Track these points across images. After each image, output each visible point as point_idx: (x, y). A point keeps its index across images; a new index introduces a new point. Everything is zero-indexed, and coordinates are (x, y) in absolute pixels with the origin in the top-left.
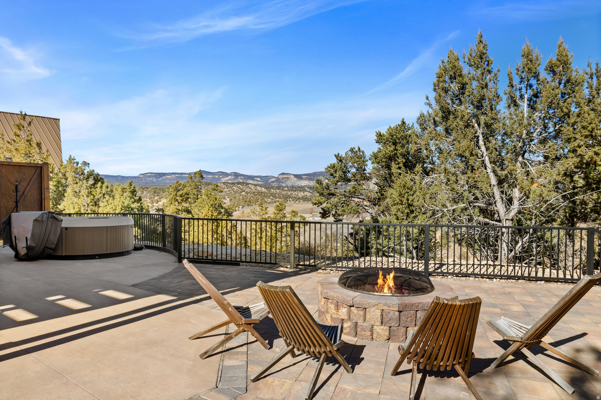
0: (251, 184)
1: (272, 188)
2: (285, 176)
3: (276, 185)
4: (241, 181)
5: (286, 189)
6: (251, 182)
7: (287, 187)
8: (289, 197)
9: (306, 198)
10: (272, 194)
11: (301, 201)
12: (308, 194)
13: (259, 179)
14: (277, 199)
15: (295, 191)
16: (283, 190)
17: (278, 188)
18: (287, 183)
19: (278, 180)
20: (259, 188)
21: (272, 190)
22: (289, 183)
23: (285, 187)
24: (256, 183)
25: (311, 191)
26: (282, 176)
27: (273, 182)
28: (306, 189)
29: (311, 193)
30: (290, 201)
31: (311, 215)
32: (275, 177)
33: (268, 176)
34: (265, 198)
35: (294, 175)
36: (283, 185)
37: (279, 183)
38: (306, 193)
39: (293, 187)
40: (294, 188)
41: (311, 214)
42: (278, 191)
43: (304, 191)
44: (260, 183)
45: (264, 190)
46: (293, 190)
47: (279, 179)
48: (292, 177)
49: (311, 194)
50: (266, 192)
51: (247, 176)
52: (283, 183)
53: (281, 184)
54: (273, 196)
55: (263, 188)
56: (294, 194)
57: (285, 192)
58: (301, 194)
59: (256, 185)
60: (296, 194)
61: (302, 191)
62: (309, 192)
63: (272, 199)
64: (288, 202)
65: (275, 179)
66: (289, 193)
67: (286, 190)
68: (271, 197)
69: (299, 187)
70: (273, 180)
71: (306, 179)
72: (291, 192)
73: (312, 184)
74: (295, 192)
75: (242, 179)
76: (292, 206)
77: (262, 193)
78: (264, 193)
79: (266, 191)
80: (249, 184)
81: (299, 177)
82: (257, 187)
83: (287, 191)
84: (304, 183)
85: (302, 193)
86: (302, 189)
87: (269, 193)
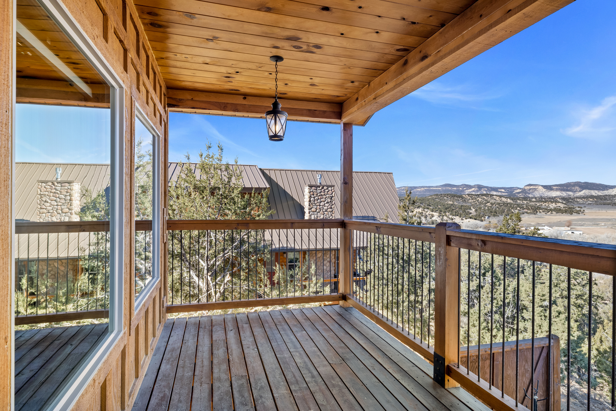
0: (496, 195)
1: (518, 199)
2: (532, 187)
3: (522, 196)
4: (485, 193)
5: (534, 200)
6: (495, 193)
7: (536, 198)
8: (539, 208)
9: (560, 210)
10: (518, 205)
11: (553, 212)
12: (562, 206)
13: (503, 190)
14: (525, 210)
15: (545, 202)
16: (531, 201)
17: (525, 199)
18: (534, 194)
19: (524, 191)
20: (504, 199)
21: (519, 201)
22: (537, 194)
23: (532, 198)
24: (500, 194)
25: (564, 202)
26: (528, 187)
27: (519, 193)
28: (558, 199)
29: (565, 204)
30: (540, 212)
31: (569, 229)
32: (520, 189)
33: (513, 188)
34: (512, 209)
35: (542, 186)
36: (530, 196)
37: (525, 194)
38: (559, 204)
39: (541, 198)
40: (542, 199)
41: (568, 227)
42: (525, 202)
43: (556, 202)
44: (504, 194)
45: (509, 201)
46: (543, 202)
47: (525, 190)
48: (540, 188)
49: (565, 206)
50: (512, 204)
51: (491, 188)
52: (529, 193)
53: (527, 195)
54: (520, 207)
55: (508, 199)
56: (544, 205)
57: (533, 203)
58: (553, 206)
59: (500, 196)
60: (547, 205)
61: (553, 202)
62: (562, 203)
63: (519, 210)
64: (538, 213)
65: (521, 190)
66: (538, 204)
67: (534, 202)
68: (518, 208)
69: (550, 198)
70: (518, 191)
71: (557, 190)
72: (540, 203)
73: (565, 194)
74: (545, 204)
75: (486, 191)
76: (543, 217)
77: (507, 204)
78: (509, 203)
79: (512, 202)
80: (493, 195)
81: (549, 188)
82: (502, 198)
83: (535, 202)
84: (554, 194)
85: (554, 204)
86: (553, 200)
87: (515, 204)
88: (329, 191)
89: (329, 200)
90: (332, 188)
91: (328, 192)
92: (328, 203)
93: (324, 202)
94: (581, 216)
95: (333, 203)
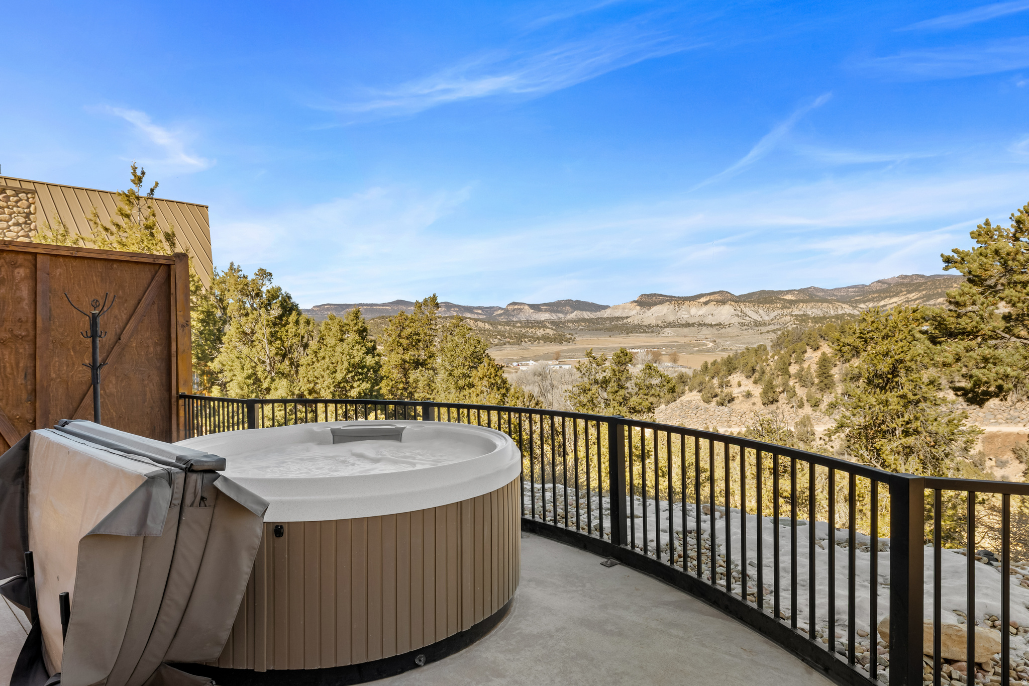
0: (470, 318)
1: (500, 323)
2: (516, 307)
3: (504, 320)
4: (455, 314)
5: (519, 325)
6: (469, 315)
7: (521, 322)
8: (525, 336)
9: (549, 337)
10: (499, 333)
11: (541, 341)
12: (551, 332)
13: (480, 311)
14: (507, 340)
15: (532, 328)
16: (514, 326)
17: (508, 323)
18: (519, 316)
19: (506, 312)
20: (480, 324)
21: (499, 327)
22: (523, 317)
23: (517, 322)
24: (476, 316)
25: (554, 328)
26: (512, 307)
27: (500, 315)
28: (547, 324)
29: (554, 330)
30: (525, 342)
31: (557, 362)
32: (502, 309)
33: (493, 307)
34: (490, 337)
35: (529, 305)
36: (514, 319)
37: (508, 316)
38: (548, 331)
39: (528, 321)
40: (529, 324)
41: (557, 360)
42: (508, 328)
43: (545, 327)
44: (481, 317)
45: (487, 326)
46: (529, 327)
47: (508, 310)
48: (527, 307)
49: (555, 332)
50: (491, 330)
51: (464, 307)
52: (513, 316)
53: (511, 317)
54: (501, 335)
55: (486, 324)
56: (530, 331)
57: (517, 330)
58: (540, 332)
59: (476, 320)
60: (534, 332)
61: (541, 327)
62: (552, 329)
63: (499, 339)
64: (523, 343)
65: (503, 311)
66: (523, 331)
67: (519, 327)
68: (499, 337)
69: (537, 322)
70: (500, 312)
71: (546, 311)
72: (526, 329)
73: (555, 317)
74: (532, 330)
75: (456, 311)
76: (528, 349)
77: (485, 331)
78: (488, 330)
79: (491, 328)
80: (466, 318)
81: (536, 307)
82: (478, 322)
83: (521, 327)
84: (544, 316)
85: (541, 330)
86: (541, 324)
87: (495, 331)
88: (21, 200)
89: (22, 220)
90: (29, 196)
91: (17, 202)
92: (17, 224)
93: (7, 222)
94: (571, 346)
95: (32, 226)
